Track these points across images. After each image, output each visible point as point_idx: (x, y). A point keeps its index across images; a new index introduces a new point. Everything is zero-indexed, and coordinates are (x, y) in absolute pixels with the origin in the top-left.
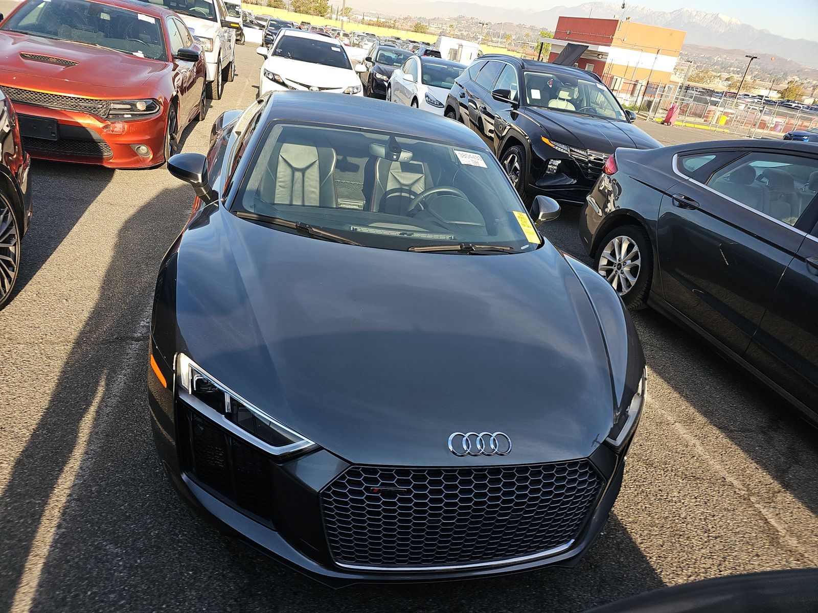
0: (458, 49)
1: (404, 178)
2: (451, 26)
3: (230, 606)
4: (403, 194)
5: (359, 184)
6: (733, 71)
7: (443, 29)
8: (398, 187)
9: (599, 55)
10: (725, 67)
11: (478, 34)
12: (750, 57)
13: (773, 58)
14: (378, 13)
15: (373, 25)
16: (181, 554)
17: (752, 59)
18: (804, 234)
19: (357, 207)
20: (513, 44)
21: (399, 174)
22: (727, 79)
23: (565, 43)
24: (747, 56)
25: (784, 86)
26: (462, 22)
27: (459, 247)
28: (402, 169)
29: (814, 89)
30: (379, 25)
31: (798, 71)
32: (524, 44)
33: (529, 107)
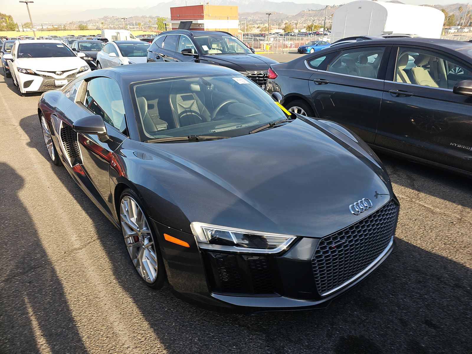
0: (117, 35)
1: (185, 104)
2: (102, 23)
3: (268, 350)
4: (188, 113)
5: (156, 116)
6: (259, 23)
7: (97, 26)
8: (184, 110)
9: (199, 25)
10: (254, 22)
11: (120, 25)
12: (268, 14)
13: (275, 13)
14: (50, 23)
15: (52, 31)
16: (220, 342)
17: (269, 15)
18: (383, 81)
19: (164, 128)
20: (143, 28)
21: (182, 103)
22: (258, 28)
23: (179, 22)
24: (266, 14)
25: (283, 26)
26: (108, 20)
27: (269, 125)
28: (183, 100)
29: (296, 25)
30: (57, 30)
31: (287, 18)
32: (150, 27)
33: (205, 55)
